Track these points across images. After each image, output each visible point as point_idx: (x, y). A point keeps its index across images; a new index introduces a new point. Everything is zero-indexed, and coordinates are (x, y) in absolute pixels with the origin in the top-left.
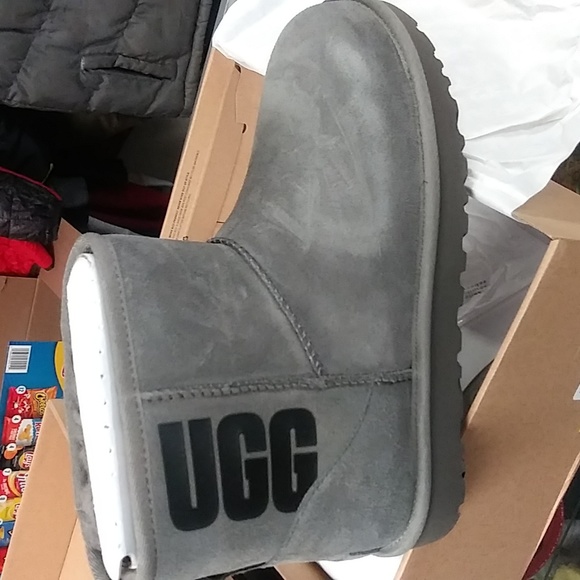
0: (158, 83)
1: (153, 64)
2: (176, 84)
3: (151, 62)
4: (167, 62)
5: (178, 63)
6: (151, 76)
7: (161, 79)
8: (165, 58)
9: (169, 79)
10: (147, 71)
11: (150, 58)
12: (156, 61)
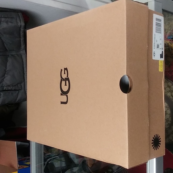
0: (17, 92)
1: (15, 87)
2: (23, 91)
3: (14, 86)
4: (18, 85)
5: (22, 85)
6: (15, 90)
7: (18, 90)
8: (18, 84)
9: (20, 90)
10: (13, 89)
11: (13, 85)
12: (15, 86)
